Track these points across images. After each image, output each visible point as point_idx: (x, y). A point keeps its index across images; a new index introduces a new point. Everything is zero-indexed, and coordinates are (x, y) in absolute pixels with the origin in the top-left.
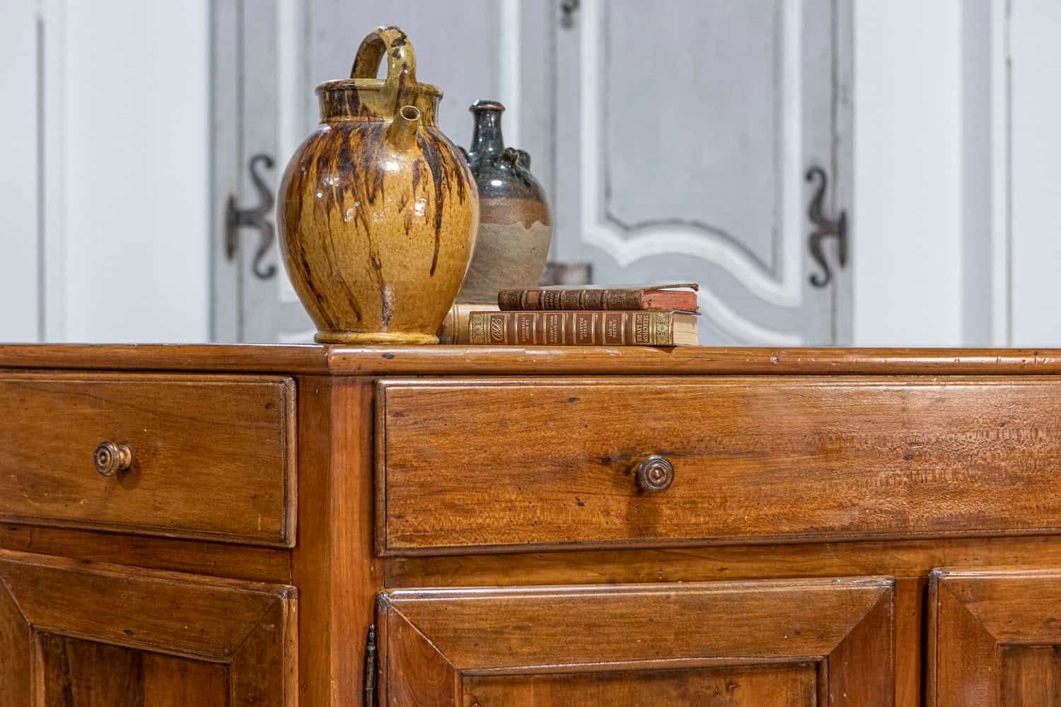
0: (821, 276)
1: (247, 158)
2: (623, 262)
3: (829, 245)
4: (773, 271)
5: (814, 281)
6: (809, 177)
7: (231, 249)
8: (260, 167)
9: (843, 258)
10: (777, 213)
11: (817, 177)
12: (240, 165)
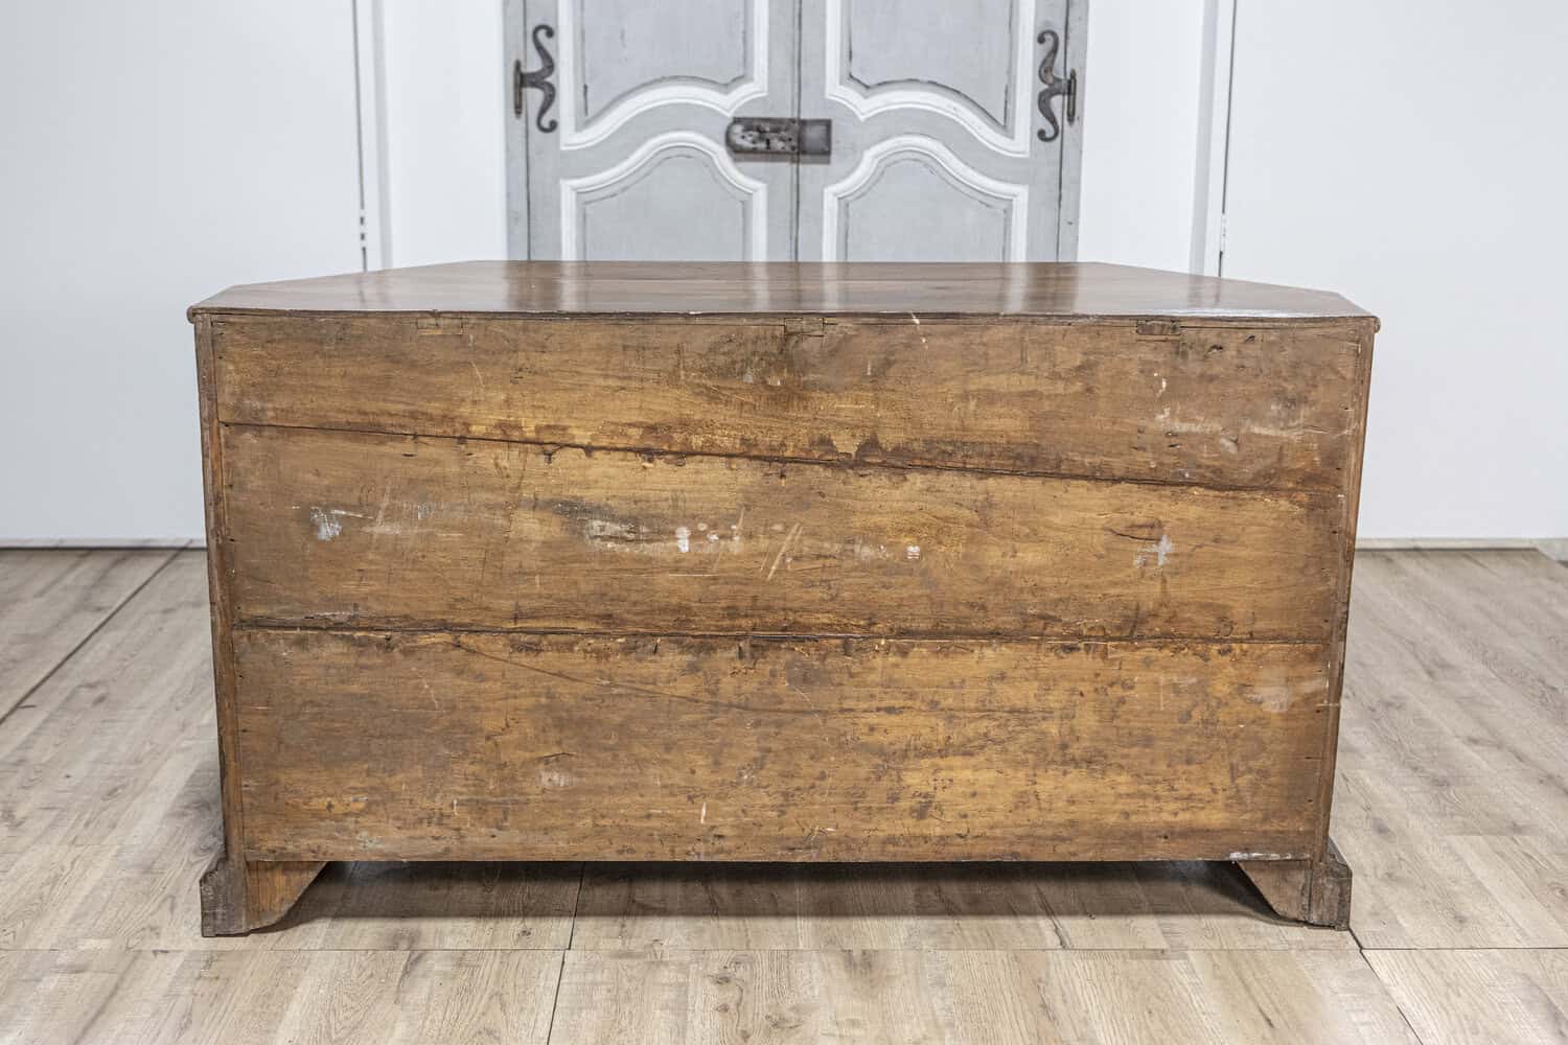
0: (1050, 133)
1: (530, 29)
2: (862, 118)
3: (1057, 103)
4: (1005, 126)
5: (1041, 134)
6: (1041, 40)
7: (518, 108)
8: (542, 34)
9: (1071, 117)
10: (1010, 72)
11: (1048, 37)
12: (525, 33)
